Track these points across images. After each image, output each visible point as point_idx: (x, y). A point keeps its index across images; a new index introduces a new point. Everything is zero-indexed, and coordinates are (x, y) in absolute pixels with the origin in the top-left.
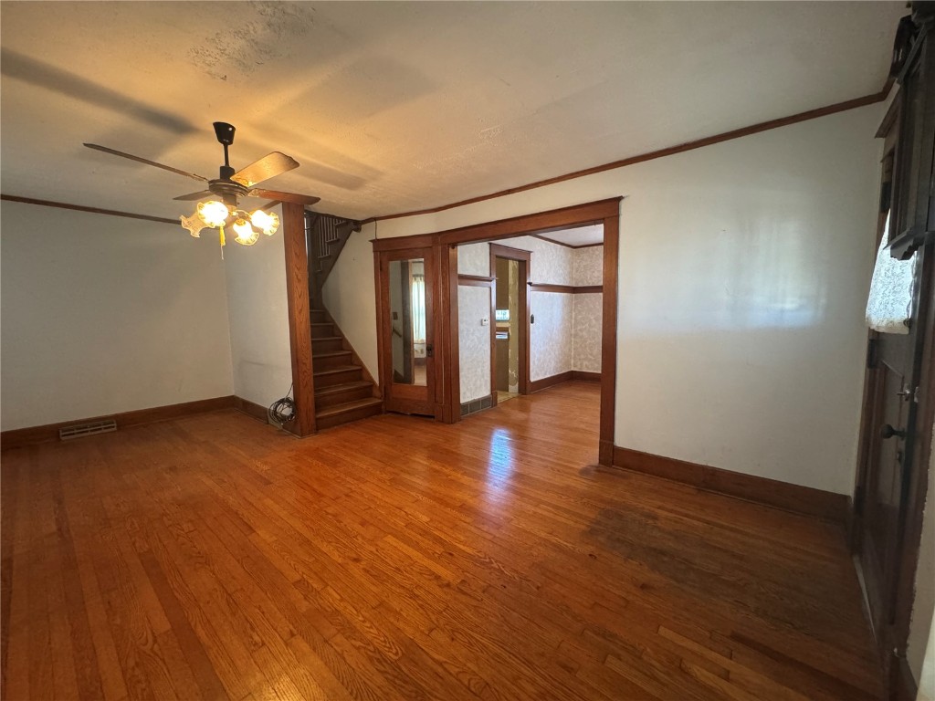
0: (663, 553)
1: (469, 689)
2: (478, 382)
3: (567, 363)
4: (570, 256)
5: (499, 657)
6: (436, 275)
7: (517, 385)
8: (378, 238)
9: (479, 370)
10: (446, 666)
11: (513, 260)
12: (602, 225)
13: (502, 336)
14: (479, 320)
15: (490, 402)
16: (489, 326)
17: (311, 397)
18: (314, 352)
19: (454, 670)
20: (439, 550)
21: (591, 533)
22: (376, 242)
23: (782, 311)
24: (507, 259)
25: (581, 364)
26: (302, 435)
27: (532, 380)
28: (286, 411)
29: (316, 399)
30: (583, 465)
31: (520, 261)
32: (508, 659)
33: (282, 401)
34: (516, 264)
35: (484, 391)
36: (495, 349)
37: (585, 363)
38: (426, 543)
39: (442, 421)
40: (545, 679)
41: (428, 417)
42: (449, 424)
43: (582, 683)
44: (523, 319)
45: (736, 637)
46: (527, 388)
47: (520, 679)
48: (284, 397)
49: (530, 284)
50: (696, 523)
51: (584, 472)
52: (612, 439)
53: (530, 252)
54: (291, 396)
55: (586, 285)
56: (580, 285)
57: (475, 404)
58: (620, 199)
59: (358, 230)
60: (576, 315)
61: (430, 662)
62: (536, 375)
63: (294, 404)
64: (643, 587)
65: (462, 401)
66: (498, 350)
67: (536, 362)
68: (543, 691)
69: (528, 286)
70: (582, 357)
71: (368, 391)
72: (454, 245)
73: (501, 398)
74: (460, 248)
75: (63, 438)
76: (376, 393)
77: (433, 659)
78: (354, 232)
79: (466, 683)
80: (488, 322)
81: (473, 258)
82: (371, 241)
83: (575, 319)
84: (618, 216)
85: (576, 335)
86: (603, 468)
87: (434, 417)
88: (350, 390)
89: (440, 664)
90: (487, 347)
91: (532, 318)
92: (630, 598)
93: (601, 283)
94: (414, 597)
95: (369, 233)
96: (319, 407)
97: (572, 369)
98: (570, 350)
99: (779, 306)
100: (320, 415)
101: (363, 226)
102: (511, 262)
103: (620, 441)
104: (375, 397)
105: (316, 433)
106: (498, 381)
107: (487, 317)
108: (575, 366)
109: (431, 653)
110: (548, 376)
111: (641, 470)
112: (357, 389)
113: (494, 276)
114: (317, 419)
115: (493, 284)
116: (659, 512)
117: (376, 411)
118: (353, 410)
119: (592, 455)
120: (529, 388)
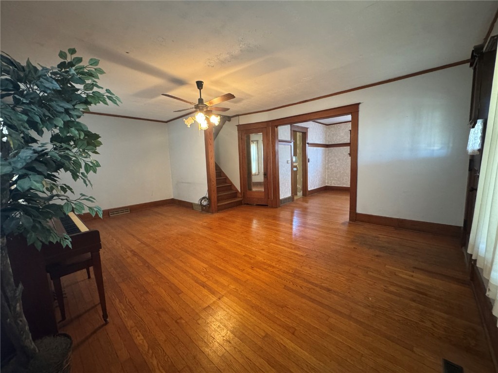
0: (383, 247)
2: (286, 190)
3: (324, 182)
4: (325, 129)
6: (268, 140)
7: (302, 192)
8: (240, 124)
9: (287, 184)
11: (299, 132)
12: (350, 115)
13: (295, 169)
14: (286, 161)
15: (291, 199)
16: (290, 164)
17: (216, 196)
18: (217, 177)
20: (293, 247)
21: (353, 242)
22: (239, 126)
23: (433, 150)
24: (296, 131)
25: (331, 182)
26: (213, 213)
27: (309, 189)
28: (205, 203)
29: (218, 197)
30: (343, 221)
31: (303, 133)
33: (204, 198)
34: (301, 134)
35: (289, 194)
36: (293, 174)
37: (333, 182)
38: (286, 245)
39: (272, 207)
41: (265, 206)
42: (275, 208)
44: (305, 161)
45: (415, 268)
46: (307, 194)
48: (204, 196)
49: (308, 143)
50: (396, 239)
51: (343, 224)
52: (355, 209)
53: (307, 128)
54: (207, 196)
55: (333, 143)
56: (330, 143)
57: (286, 200)
58: (359, 104)
59: (229, 120)
60: (328, 158)
62: (311, 187)
63: (209, 199)
64: (377, 256)
65: (281, 198)
66: (294, 174)
67: (310, 181)
69: (307, 144)
70: (332, 179)
71: (235, 194)
72: (277, 126)
73: (295, 198)
74: (279, 128)
75: (111, 216)
76: (239, 195)
78: (227, 121)
80: (290, 162)
81: (284, 132)
82: (237, 126)
83: (328, 160)
84: (358, 111)
85: (328, 168)
86: (351, 222)
87: (267, 206)
88: (228, 194)
90: (290, 173)
91: (309, 160)
92: (373, 259)
93: (349, 142)
94: (291, 259)
95: (235, 122)
96: (219, 200)
97: (327, 185)
98: (325, 175)
99: (432, 148)
100: (219, 205)
101: (232, 119)
102: (298, 133)
103: (359, 210)
104: (239, 197)
105: (218, 212)
106: (294, 191)
107: (290, 159)
108: (328, 183)
110: (316, 188)
111: (369, 222)
112: (230, 194)
113: (292, 140)
114: (218, 206)
115: (292, 144)
116: (380, 236)
117: (239, 204)
118: (232, 203)
119: (346, 218)
120: (307, 193)
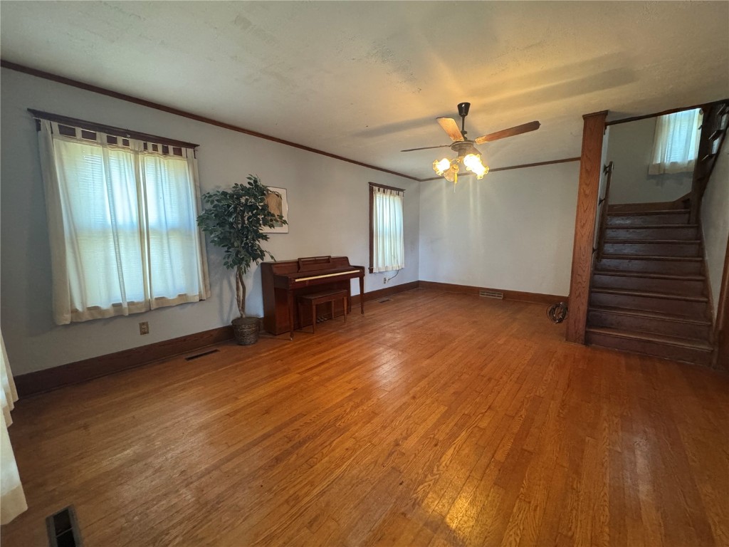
1: (312, 458)
5: (330, 474)
10: (328, 447)
19: (324, 451)
32: (328, 480)
40: (308, 503)
43: (299, 530)
47: (312, 486)
61: (332, 440)
68: (300, 499)
77: (333, 442)
79: (316, 456)
89: (330, 444)
109: (338, 440)
114: (588, 332)
